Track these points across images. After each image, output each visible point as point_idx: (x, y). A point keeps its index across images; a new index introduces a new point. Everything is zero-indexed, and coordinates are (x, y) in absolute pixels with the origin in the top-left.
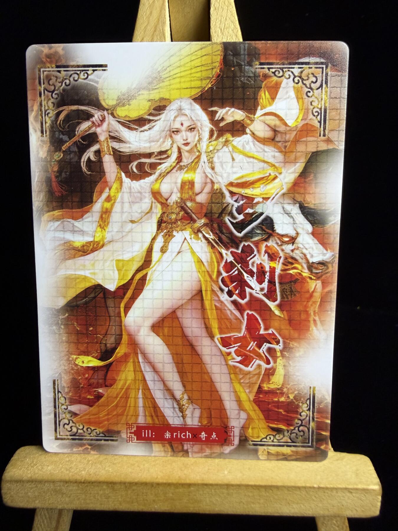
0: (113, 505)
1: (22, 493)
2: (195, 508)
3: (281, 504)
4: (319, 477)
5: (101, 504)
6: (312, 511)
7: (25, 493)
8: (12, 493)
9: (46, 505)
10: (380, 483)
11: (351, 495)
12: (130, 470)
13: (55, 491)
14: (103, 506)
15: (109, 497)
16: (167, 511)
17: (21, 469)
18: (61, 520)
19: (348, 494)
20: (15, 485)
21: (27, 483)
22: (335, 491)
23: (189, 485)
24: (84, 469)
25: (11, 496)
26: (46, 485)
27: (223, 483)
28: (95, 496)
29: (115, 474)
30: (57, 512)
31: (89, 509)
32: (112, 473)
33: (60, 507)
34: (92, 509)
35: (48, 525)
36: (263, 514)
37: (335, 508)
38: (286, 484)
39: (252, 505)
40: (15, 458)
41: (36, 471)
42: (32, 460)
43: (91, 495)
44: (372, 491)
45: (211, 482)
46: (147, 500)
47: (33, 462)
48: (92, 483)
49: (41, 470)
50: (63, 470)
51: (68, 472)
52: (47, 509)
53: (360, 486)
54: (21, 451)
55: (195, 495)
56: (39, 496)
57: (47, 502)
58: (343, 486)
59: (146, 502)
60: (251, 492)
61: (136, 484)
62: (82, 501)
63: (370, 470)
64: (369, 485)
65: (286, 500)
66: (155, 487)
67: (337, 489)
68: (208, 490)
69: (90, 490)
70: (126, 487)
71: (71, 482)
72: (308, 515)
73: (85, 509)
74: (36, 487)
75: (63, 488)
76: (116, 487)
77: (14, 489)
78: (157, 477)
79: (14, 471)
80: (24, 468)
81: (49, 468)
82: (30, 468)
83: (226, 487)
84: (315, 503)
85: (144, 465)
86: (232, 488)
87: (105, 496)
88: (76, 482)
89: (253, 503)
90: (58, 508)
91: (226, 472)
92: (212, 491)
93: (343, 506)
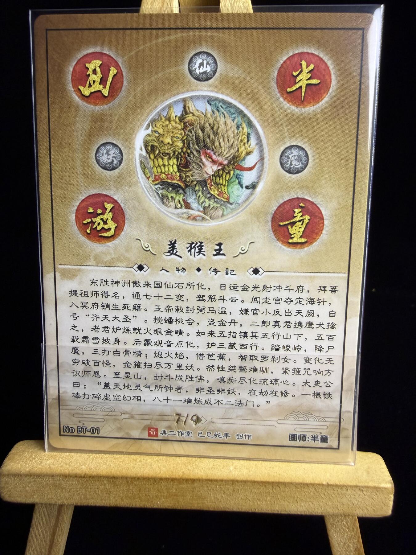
0: (114, 500)
1: (20, 487)
2: (199, 505)
3: (289, 502)
4: (328, 475)
5: (102, 500)
6: (320, 509)
7: (23, 488)
8: (10, 487)
9: (45, 500)
10: (392, 482)
11: (361, 493)
12: (132, 465)
13: (55, 485)
14: (103, 501)
15: (110, 492)
16: (170, 508)
17: (19, 463)
18: (61, 518)
19: (359, 492)
20: (13, 479)
21: (26, 477)
22: (344, 489)
23: (193, 481)
24: (85, 464)
25: (8, 491)
26: (45, 479)
27: (228, 479)
28: (95, 491)
29: (116, 468)
30: (56, 508)
31: (89, 505)
32: (113, 467)
33: (59, 502)
34: (92, 504)
35: (47, 523)
36: (270, 512)
37: (345, 506)
38: (294, 481)
39: (259, 503)
40: (13, 452)
41: (35, 465)
42: (30, 454)
43: (92, 490)
44: (384, 490)
45: (215, 478)
46: (149, 496)
47: (32, 456)
48: (93, 477)
49: (40, 465)
50: (62, 464)
51: (68, 466)
52: (46, 504)
53: (371, 484)
54: (20, 446)
55: (199, 491)
56: (37, 490)
57: (46, 497)
58: (354, 483)
59: (148, 497)
60: (258, 488)
61: (138, 478)
62: (83, 496)
63: (383, 468)
64: (380, 483)
65: (295, 497)
66: (158, 483)
67: (346, 487)
68: (212, 486)
69: (90, 485)
70: (128, 482)
71: (71, 476)
72: (317, 514)
73: (85, 504)
74: (35, 481)
75: (63, 482)
76: (117, 482)
77: (11, 484)
78: (160, 473)
79: (12, 464)
80: (23, 462)
81: (48, 462)
82: (29, 462)
83: (231, 483)
84: (323, 501)
85: (147, 460)
86: (238, 484)
87: (105, 491)
88: (76, 476)
89: (259, 500)
90: (57, 503)
91: (232, 468)
92: (216, 487)
93: (353, 504)
